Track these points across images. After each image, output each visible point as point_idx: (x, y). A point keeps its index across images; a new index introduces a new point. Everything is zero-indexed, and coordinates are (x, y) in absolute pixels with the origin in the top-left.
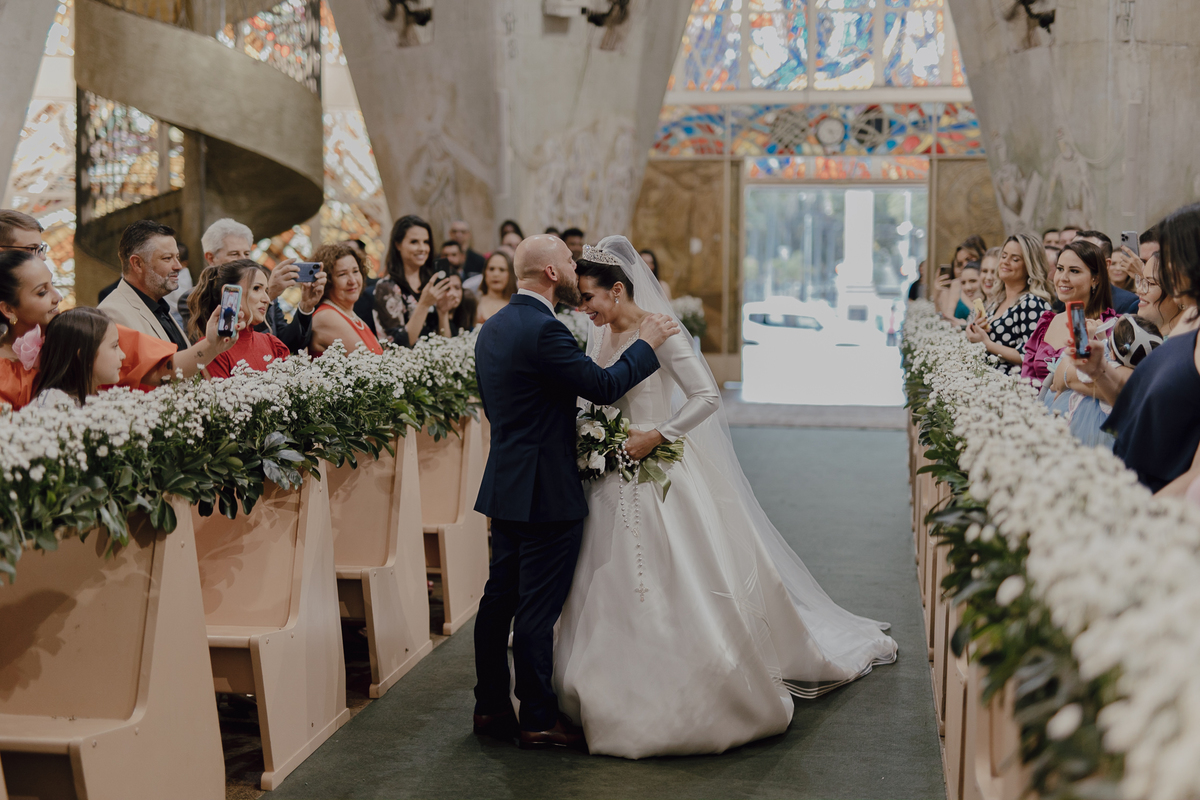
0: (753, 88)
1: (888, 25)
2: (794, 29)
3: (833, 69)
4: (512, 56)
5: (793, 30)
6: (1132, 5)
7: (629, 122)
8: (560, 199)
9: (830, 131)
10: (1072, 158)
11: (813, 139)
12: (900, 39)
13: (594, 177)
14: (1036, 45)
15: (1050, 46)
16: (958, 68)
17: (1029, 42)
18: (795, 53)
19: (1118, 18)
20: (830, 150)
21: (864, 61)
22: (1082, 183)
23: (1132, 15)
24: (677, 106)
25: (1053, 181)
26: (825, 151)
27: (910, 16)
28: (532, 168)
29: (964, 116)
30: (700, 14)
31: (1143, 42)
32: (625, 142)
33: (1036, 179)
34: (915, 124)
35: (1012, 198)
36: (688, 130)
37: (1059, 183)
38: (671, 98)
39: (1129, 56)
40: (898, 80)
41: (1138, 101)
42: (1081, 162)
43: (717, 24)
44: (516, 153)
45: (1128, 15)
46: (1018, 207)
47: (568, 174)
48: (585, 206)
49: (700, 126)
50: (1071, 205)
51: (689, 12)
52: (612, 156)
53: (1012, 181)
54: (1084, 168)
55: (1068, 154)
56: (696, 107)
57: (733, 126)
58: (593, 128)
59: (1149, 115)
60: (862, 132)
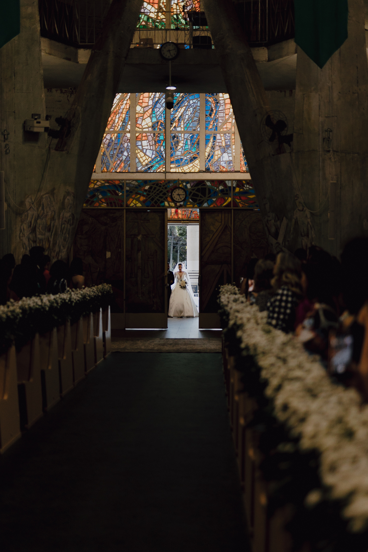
0: (138, 172)
1: (207, 141)
2: (159, 141)
3: (178, 162)
4: (6, 153)
5: (157, 142)
6: (331, 133)
7: (71, 189)
8: (34, 230)
9: (178, 195)
10: (303, 210)
11: (169, 199)
12: (213, 148)
13: (53, 219)
14: (283, 153)
15: (290, 153)
16: (243, 163)
17: (280, 151)
18: (159, 153)
19: (324, 139)
20: (178, 204)
21: (195, 158)
22: (308, 223)
23: (331, 138)
24: (98, 181)
25: (294, 221)
26: (176, 204)
27: (218, 137)
28: (18, 213)
29: (247, 187)
30: (109, 133)
31: (337, 152)
32: (69, 200)
33: (285, 221)
34: (222, 191)
35: (273, 230)
36: (103, 193)
37: (296, 223)
38: (94, 176)
39: (330, 158)
40: (212, 169)
41: (335, 182)
42: (308, 212)
43: (118, 138)
44: (9, 205)
45: (329, 138)
46: (276, 235)
47: (38, 217)
48: (48, 234)
49: (109, 191)
50: (303, 234)
51: (104, 132)
52: (63, 207)
53: (273, 221)
54: (309, 216)
55: (301, 208)
56: (107, 181)
57: (127, 191)
58: (52, 192)
59: (340, 188)
60: (195, 195)
